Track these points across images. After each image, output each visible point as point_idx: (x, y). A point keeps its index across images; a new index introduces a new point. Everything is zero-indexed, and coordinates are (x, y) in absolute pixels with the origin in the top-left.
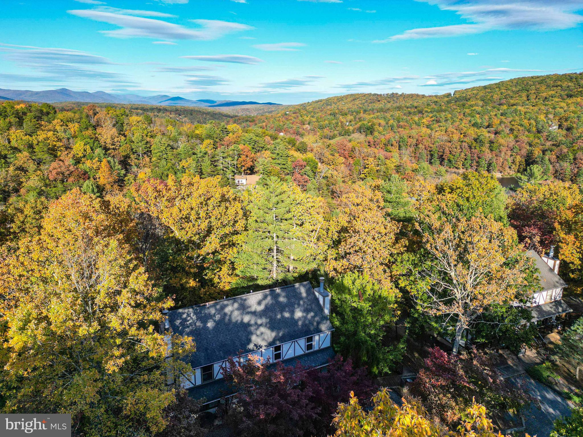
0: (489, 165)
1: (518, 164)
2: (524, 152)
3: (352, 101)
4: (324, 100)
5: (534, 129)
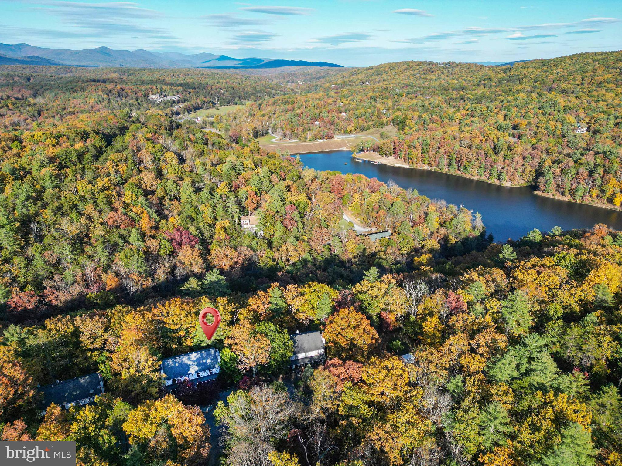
1: (528, 174)
3: (404, 70)
4: (375, 67)
5: (559, 132)
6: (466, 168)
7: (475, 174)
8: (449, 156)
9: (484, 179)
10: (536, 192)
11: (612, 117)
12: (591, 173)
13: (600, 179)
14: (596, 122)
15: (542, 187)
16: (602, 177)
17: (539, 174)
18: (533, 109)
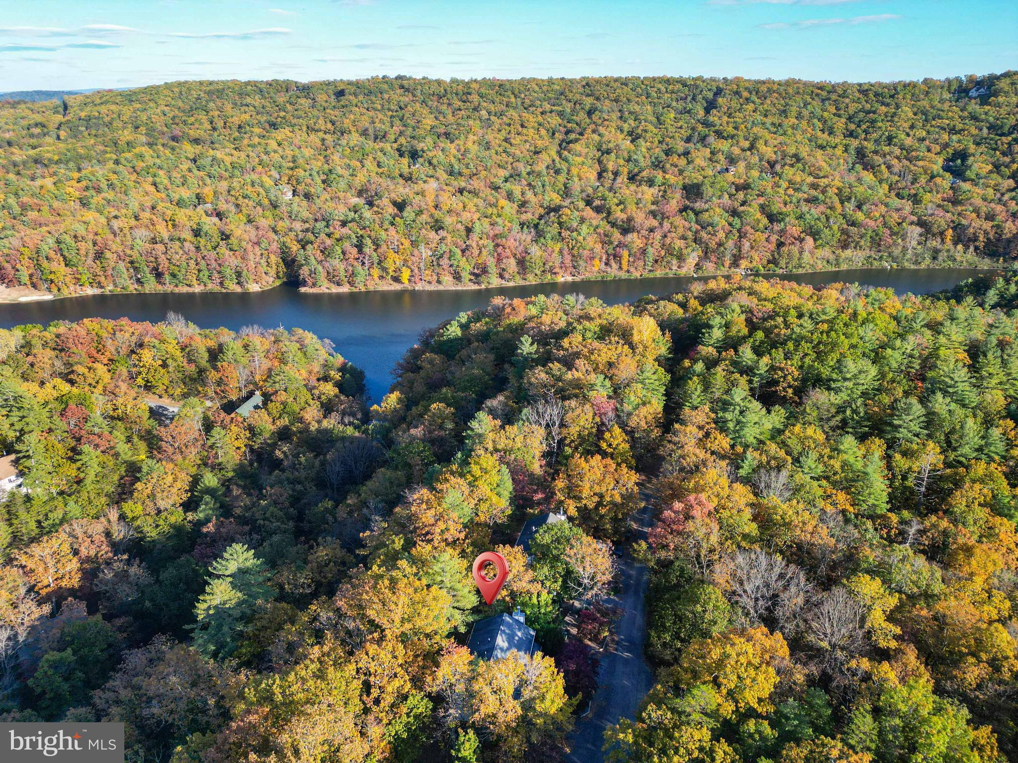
0: (239, 274)
1: (274, 267)
2: (275, 246)
5: (266, 202)
6: (174, 276)
7: (195, 282)
8: (132, 262)
9: (213, 287)
10: (303, 290)
11: (315, 174)
12: (360, 247)
13: (375, 254)
14: (298, 183)
15: (310, 281)
16: (375, 250)
17: (290, 263)
18: (190, 170)
